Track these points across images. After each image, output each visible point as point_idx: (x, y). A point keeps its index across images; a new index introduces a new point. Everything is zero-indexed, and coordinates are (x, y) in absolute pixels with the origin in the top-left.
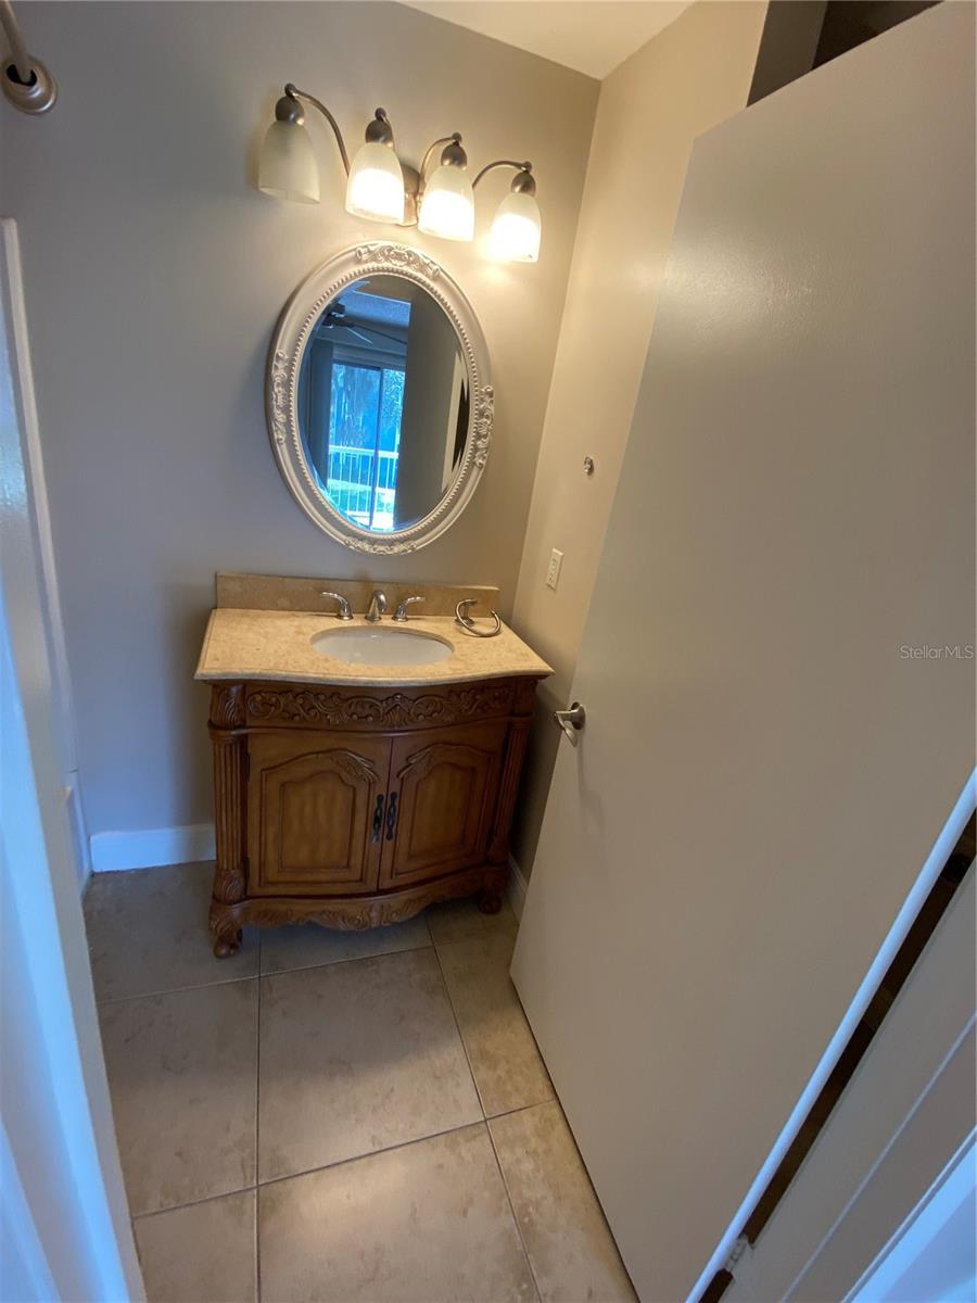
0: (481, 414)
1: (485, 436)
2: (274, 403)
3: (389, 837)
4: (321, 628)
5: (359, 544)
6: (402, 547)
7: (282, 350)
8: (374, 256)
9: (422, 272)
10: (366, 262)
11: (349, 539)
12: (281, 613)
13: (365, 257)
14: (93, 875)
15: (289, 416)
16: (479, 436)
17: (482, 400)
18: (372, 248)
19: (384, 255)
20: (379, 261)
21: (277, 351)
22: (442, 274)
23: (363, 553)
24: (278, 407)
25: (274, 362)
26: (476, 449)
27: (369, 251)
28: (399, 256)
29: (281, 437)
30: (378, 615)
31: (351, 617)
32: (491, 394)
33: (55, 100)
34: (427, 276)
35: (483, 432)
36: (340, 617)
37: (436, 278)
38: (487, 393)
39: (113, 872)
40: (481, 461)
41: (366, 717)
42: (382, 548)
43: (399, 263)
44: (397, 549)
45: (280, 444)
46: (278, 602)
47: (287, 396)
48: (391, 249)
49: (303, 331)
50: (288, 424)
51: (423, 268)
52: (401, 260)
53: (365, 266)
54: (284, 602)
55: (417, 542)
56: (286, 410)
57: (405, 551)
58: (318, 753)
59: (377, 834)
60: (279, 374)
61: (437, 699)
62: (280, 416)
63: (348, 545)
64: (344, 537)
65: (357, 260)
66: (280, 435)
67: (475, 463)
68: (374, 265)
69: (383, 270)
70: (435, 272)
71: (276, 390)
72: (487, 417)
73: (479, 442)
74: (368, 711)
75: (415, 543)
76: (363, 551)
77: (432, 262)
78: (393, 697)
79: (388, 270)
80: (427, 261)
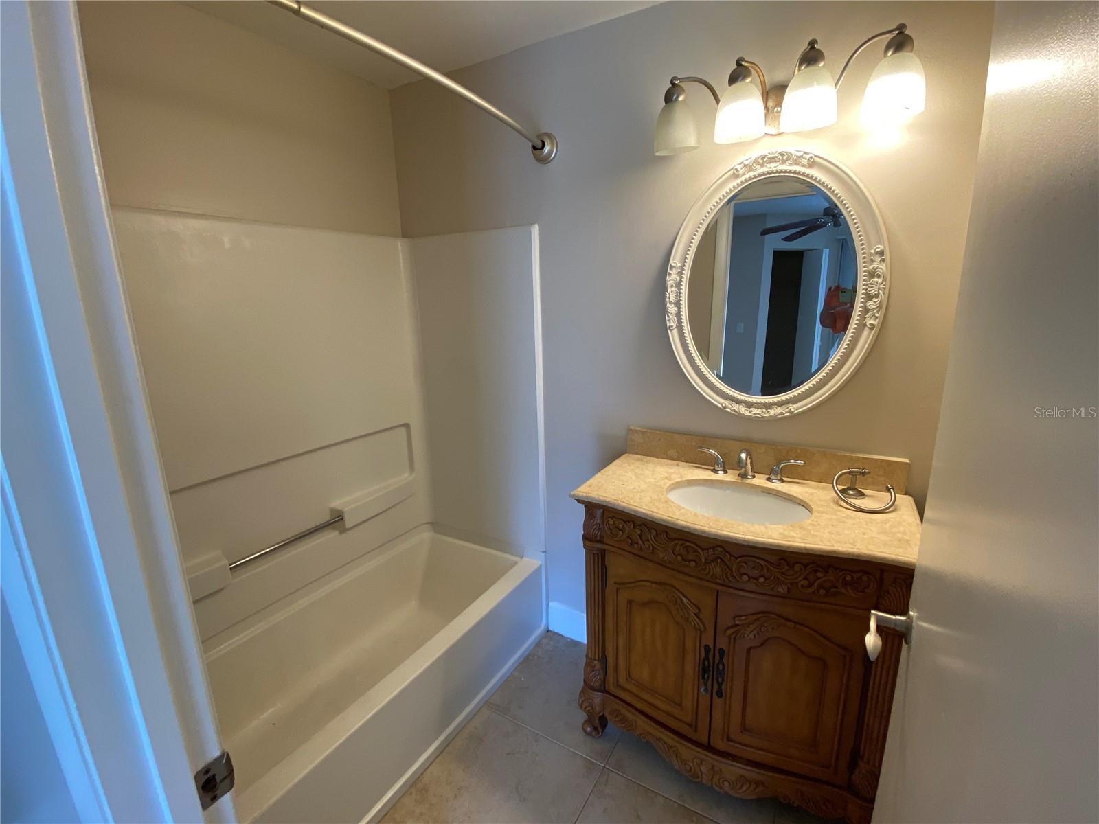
0: (872, 275)
1: (877, 296)
2: (667, 300)
3: (720, 694)
4: (689, 477)
5: (736, 407)
6: (779, 410)
7: (675, 261)
8: (749, 167)
9: (798, 165)
10: (744, 174)
11: (727, 403)
12: (670, 462)
13: (741, 172)
14: (548, 631)
15: (679, 308)
16: (869, 297)
17: (872, 261)
18: (746, 163)
19: (758, 163)
20: (754, 170)
21: (671, 262)
22: (816, 159)
23: (740, 416)
24: (671, 303)
25: (669, 271)
26: (866, 310)
27: (745, 166)
28: (773, 160)
29: (672, 324)
30: (750, 473)
31: (725, 472)
32: (881, 253)
33: (557, 151)
34: (803, 166)
35: (874, 291)
36: (715, 471)
37: (811, 164)
38: (877, 253)
39: (559, 635)
40: (872, 322)
41: (689, 561)
42: (758, 411)
43: (773, 165)
44: (772, 412)
45: (671, 330)
46: (669, 453)
47: (678, 294)
48: (763, 157)
49: (691, 242)
50: (678, 315)
51: (797, 161)
52: (776, 162)
53: (743, 179)
54: (672, 452)
55: (795, 406)
56: (678, 304)
57: (782, 414)
58: (653, 582)
59: (706, 685)
60: (672, 278)
61: (762, 562)
62: (672, 309)
63: (724, 408)
64: (722, 401)
65: (736, 176)
66: (672, 323)
67: (865, 325)
68: (751, 174)
69: (760, 175)
70: (809, 160)
71: (669, 290)
72: (879, 276)
73: (870, 303)
74: (691, 556)
75: (793, 407)
76: (739, 413)
77: (805, 153)
78: (713, 548)
79: (764, 174)
80: (799, 154)
